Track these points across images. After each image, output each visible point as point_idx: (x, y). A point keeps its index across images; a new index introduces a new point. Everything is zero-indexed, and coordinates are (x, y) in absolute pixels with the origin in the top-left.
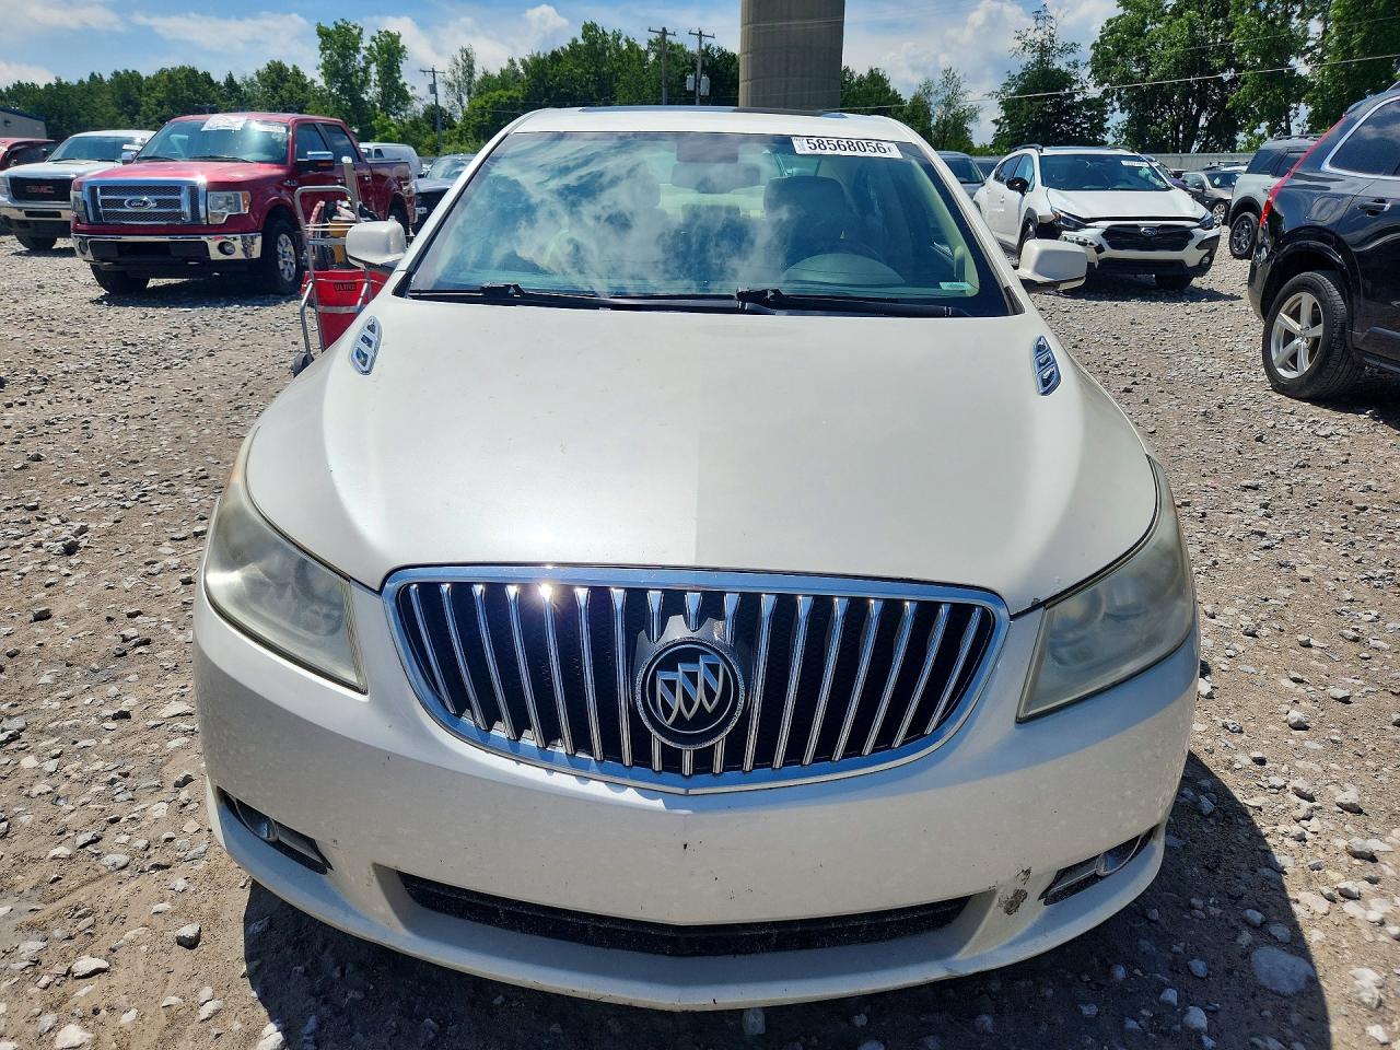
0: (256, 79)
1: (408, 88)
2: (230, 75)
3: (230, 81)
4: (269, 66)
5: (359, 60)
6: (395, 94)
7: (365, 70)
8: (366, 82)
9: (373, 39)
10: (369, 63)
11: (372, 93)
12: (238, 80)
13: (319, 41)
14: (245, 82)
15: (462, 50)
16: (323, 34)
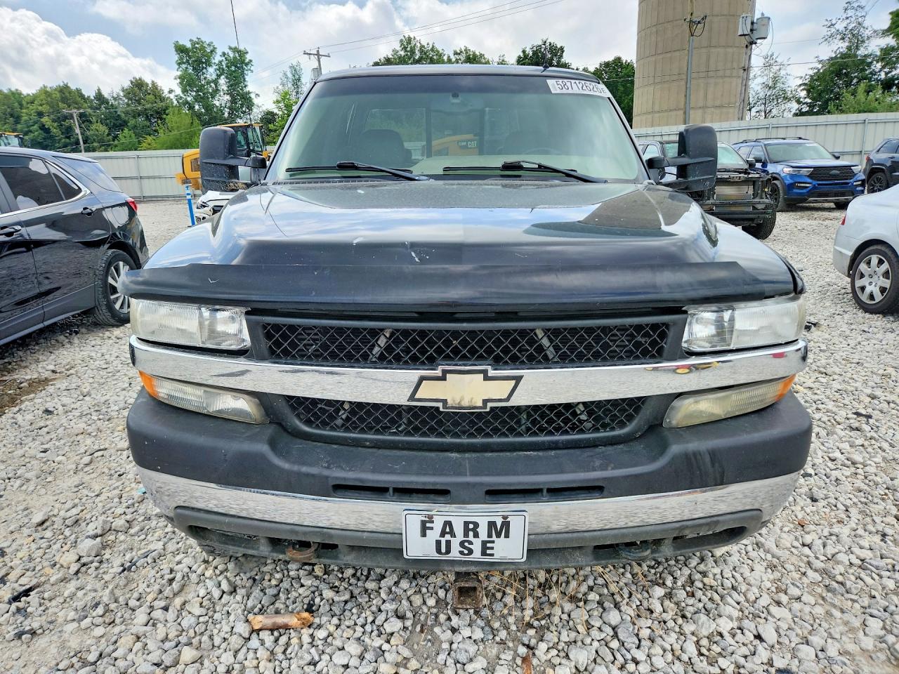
0: (122, 94)
1: (253, 96)
2: (99, 90)
3: (99, 96)
4: (132, 82)
5: (211, 73)
6: (242, 100)
7: (216, 82)
8: (216, 91)
9: (224, 54)
10: (219, 76)
11: (221, 100)
12: (106, 94)
13: (176, 57)
14: (113, 97)
15: (292, 67)
16: (181, 50)
